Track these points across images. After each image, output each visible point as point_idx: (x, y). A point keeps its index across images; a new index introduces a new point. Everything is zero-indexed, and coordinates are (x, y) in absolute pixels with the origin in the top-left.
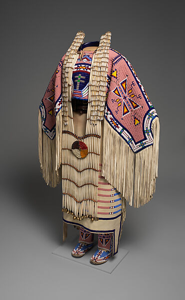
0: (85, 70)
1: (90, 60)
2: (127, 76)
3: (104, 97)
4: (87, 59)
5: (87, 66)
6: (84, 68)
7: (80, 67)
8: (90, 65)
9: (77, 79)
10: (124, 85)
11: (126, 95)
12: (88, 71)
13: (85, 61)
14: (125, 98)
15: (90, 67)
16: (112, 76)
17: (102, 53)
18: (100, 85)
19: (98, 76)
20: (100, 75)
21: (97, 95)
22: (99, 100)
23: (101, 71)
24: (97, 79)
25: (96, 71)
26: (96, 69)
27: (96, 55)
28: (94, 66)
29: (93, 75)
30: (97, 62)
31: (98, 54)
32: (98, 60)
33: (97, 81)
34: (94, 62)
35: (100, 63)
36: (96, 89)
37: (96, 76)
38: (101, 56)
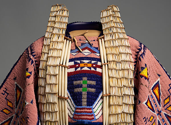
0: (92, 69)
1: (96, 51)
2: (159, 75)
3: (131, 114)
4: (90, 50)
5: (93, 62)
6: (90, 65)
7: (82, 65)
8: (100, 60)
9: (80, 86)
10: (156, 92)
11: (160, 108)
12: (99, 70)
13: (86, 53)
14: (159, 113)
15: (99, 64)
16: (142, 76)
17: (117, 38)
18: (124, 94)
19: (119, 79)
20: (123, 76)
21: (120, 112)
22: (123, 121)
23: (122, 69)
24: (119, 83)
25: (114, 69)
26: (115, 67)
27: (106, 43)
28: (110, 62)
29: (109, 77)
30: (113, 54)
31: (109, 41)
32: (114, 51)
33: (118, 88)
34: (107, 55)
35: (117, 55)
36: (118, 102)
37: (116, 78)
38: (117, 43)
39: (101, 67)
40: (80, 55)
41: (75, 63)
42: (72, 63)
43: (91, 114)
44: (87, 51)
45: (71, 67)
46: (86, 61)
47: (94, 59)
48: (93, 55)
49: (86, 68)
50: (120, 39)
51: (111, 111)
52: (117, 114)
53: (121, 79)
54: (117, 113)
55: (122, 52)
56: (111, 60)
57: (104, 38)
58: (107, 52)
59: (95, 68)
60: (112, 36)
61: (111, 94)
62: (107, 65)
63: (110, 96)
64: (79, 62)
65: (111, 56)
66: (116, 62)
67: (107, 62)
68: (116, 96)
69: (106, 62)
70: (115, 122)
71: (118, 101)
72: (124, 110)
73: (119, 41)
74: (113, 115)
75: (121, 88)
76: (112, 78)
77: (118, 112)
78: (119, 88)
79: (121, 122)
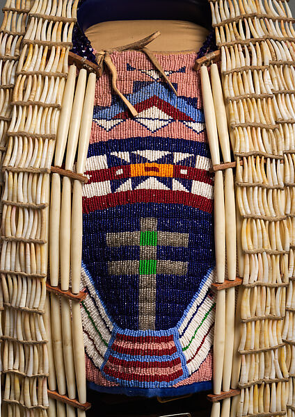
17: (267, 63)
18: (290, 279)
19: (275, 222)
20: (288, 212)
21: (275, 343)
22: (287, 375)
23: (286, 185)
24: (274, 240)
25: (259, 186)
26: (260, 177)
27: (228, 79)
28: (242, 158)
29: (240, 218)
30: (253, 127)
31: (240, 72)
32: (257, 114)
33: (271, 256)
34: (230, 129)
35: (268, 131)
36: (269, 309)
37: (265, 221)
38: (268, 84)
39: (208, 177)
40: (128, 131)
41: (111, 160)
42: (100, 162)
43: (173, 357)
44: (155, 112)
45: (96, 176)
46: (153, 155)
47: (182, 145)
48: (178, 131)
49: (152, 184)
50: (279, 67)
51: (244, 340)
52: (265, 351)
53: (281, 221)
54: (263, 348)
55: (287, 118)
56: (248, 151)
57: (218, 60)
58: (233, 119)
59: (187, 182)
60: (250, 53)
61: (246, 282)
62: (230, 171)
63: (240, 289)
64: (125, 156)
65: (247, 133)
66: (266, 159)
67: (233, 159)
68: (264, 288)
69: (228, 158)
70: (257, 379)
71: (269, 304)
72: (290, 335)
73: (277, 73)
74: (251, 354)
75: (282, 255)
76: (251, 221)
77: (267, 343)
78: (276, 255)
79: (276, 377)
